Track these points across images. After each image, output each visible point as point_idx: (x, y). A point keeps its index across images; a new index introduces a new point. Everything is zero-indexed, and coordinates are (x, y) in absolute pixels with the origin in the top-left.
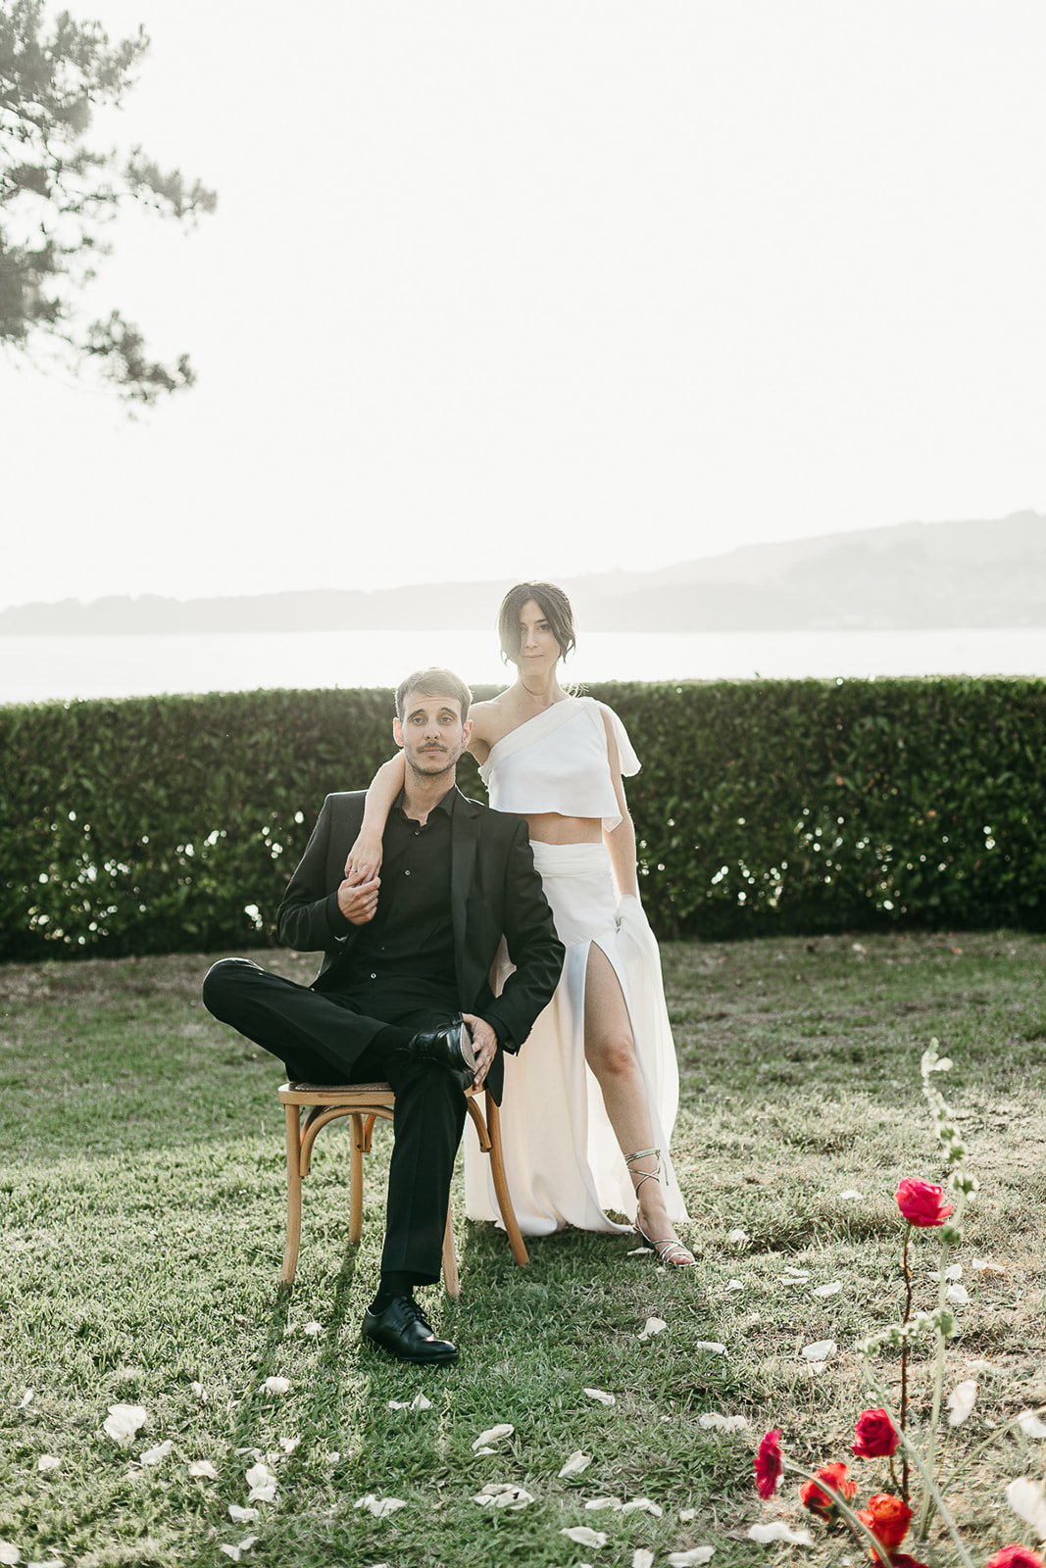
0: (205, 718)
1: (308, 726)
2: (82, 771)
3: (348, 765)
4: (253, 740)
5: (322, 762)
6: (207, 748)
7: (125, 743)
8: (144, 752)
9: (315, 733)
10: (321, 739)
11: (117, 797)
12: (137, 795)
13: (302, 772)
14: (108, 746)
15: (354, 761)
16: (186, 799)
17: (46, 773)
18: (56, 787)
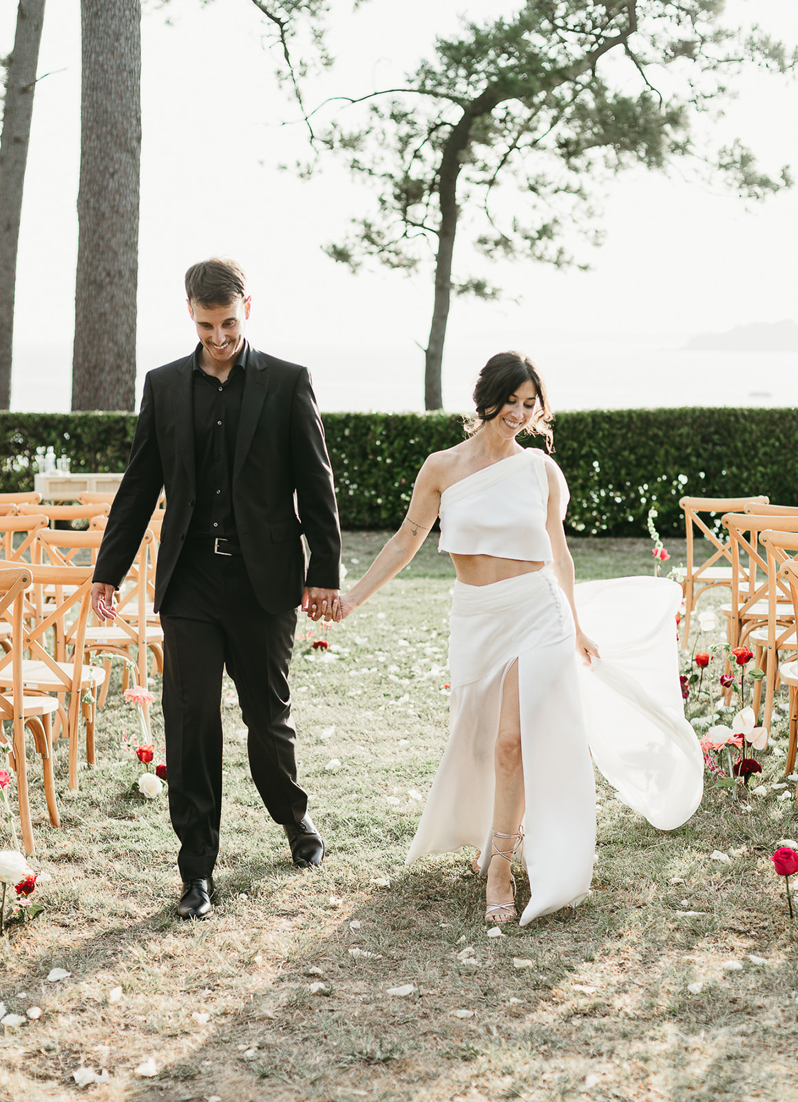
0: (656, 420)
1: (709, 425)
2: (593, 445)
3: (729, 447)
4: (680, 432)
5: (715, 444)
6: (656, 435)
7: (615, 431)
8: (624, 437)
9: (712, 429)
10: (716, 432)
11: (611, 458)
12: (620, 458)
13: (705, 450)
14: (606, 432)
15: (732, 445)
16: (645, 461)
17: (575, 445)
18: (580, 451)
